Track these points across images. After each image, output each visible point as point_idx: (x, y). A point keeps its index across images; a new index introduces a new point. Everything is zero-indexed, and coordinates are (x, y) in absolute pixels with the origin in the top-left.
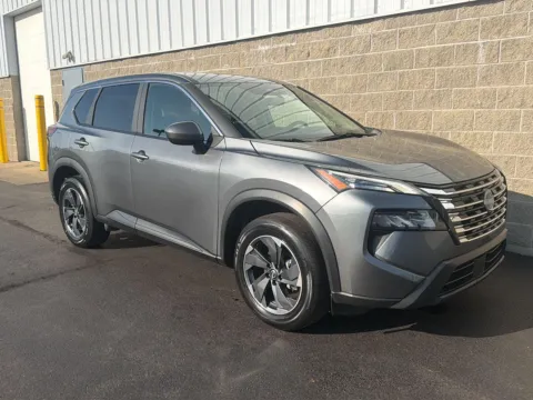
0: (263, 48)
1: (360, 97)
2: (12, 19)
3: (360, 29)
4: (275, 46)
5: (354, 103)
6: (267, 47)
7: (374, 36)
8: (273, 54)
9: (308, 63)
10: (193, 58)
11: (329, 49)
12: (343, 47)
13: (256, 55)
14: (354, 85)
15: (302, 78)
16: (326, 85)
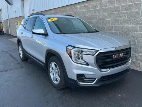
5: (103, 22)
6: (79, 6)
9: (90, 11)
10: (61, 10)
11: (96, 6)
12: (100, 5)
13: (77, 9)
14: (103, 17)
15: (88, 15)
16: (94, 17)
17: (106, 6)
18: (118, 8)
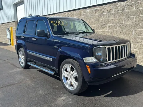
1: (121, 25)
3: (121, 3)
4: (92, 10)
5: (119, 27)
6: (89, 10)
7: (126, 5)
8: (91, 12)
9: (103, 15)
10: (66, 14)
11: (110, 10)
12: (115, 9)
13: (86, 13)
14: (119, 21)
15: (101, 19)
16: (109, 21)
17: (123, 10)
18: (138, 11)
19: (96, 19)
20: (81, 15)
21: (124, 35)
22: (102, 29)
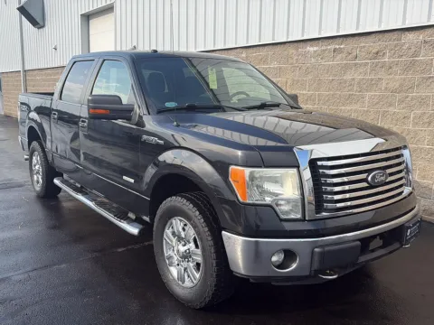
0: (311, 49)
1: (407, 97)
2: (87, 17)
3: (411, 36)
4: (324, 48)
5: (401, 102)
6: (315, 49)
7: (425, 42)
8: (321, 55)
9: (356, 64)
10: (244, 55)
11: (377, 53)
12: (393, 52)
13: (305, 55)
14: (401, 85)
15: (348, 77)
16: (372, 84)
17: (415, 54)
19: (335, 75)
20: (290, 61)
21: (416, 124)
22: (351, 103)
